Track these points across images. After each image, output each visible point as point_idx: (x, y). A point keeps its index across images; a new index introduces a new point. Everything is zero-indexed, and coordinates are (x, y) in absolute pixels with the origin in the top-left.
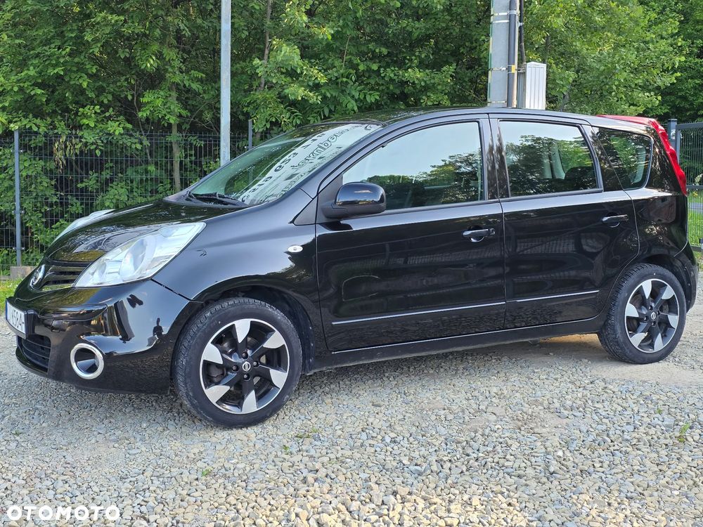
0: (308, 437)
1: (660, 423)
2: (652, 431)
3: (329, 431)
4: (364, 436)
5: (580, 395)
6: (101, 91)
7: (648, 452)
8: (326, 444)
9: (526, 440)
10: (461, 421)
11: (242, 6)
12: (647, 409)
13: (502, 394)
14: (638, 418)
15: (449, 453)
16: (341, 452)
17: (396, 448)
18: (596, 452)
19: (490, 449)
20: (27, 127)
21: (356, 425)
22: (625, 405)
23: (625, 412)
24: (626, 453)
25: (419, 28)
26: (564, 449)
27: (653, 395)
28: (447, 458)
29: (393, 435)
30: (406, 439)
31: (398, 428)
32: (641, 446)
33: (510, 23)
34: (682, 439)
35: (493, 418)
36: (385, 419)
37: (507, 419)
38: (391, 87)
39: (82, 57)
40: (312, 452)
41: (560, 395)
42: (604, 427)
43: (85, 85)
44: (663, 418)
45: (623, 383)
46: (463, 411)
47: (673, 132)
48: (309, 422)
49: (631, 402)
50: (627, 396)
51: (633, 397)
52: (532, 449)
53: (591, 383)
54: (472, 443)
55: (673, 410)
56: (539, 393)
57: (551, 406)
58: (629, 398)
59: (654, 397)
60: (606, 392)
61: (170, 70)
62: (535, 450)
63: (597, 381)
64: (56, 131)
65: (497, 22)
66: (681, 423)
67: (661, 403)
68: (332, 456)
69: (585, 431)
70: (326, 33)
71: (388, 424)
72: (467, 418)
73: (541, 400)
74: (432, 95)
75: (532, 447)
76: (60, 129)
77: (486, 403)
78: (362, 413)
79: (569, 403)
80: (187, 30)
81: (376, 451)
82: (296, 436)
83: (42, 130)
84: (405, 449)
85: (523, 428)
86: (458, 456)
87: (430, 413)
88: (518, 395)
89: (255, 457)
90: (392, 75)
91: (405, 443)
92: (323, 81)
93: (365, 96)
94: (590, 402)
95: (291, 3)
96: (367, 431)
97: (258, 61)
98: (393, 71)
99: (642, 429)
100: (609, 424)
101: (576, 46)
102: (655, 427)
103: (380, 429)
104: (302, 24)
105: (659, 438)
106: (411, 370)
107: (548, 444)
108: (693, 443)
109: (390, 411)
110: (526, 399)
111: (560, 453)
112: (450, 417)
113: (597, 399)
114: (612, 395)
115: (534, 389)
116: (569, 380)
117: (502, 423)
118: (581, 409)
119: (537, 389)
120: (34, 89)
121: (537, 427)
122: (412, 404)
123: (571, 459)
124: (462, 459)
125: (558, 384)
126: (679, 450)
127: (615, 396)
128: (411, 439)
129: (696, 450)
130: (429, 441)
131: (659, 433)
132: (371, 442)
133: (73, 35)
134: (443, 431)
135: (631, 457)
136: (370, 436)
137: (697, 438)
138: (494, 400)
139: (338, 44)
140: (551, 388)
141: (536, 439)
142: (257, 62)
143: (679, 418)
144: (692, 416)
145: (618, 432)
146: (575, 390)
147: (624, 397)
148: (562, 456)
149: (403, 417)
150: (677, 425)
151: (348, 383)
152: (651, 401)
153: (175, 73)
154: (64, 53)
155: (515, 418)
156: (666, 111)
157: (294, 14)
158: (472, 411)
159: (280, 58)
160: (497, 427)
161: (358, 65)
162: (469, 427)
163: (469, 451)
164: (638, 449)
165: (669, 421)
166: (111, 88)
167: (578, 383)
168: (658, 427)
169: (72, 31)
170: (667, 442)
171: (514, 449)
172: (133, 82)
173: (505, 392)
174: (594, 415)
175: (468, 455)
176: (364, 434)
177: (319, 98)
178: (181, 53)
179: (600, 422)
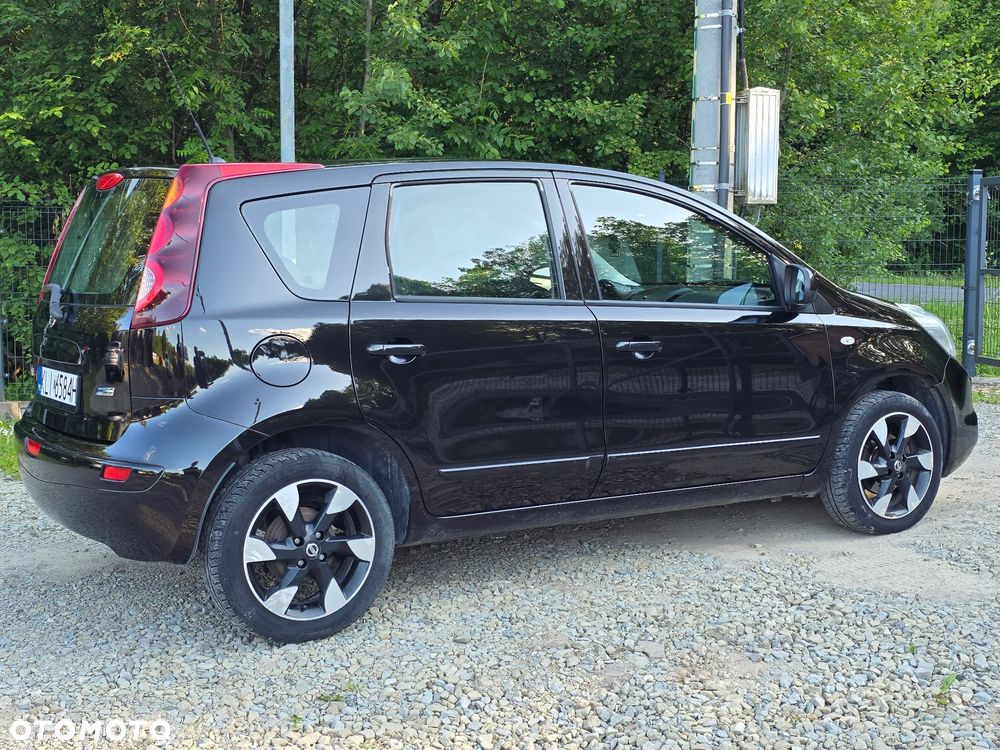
0: (337, 700)
1: (910, 670)
2: (895, 686)
3: (375, 687)
4: (428, 696)
5: (790, 619)
6: (120, 140)
7: (884, 725)
8: (365, 712)
9: (688, 702)
10: (590, 669)
11: (330, 11)
12: (892, 645)
13: (666, 618)
14: (876, 660)
15: (561, 726)
16: (386, 725)
17: (476, 718)
18: (799, 725)
19: (627, 718)
20: (10, 195)
21: (419, 677)
22: (858, 638)
23: (857, 651)
24: (849, 725)
25: (592, 37)
26: (748, 718)
27: (906, 619)
28: (555, 736)
29: (474, 695)
30: (494, 702)
31: (486, 682)
32: (874, 713)
33: (722, 29)
34: (943, 700)
35: (643, 661)
36: (467, 666)
37: (666, 664)
38: (554, 128)
39: (92, 91)
40: (339, 727)
41: (758, 619)
42: (820, 677)
43: (95, 131)
44: (917, 661)
45: (862, 597)
46: (596, 651)
47: (977, 189)
48: (345, 673)
49: (869, 631)
50: (865, 621)
51: (873, 623)
52: (697, 719)
53: (812, 597)
54: (601, 708)
55: (935, 646)
56: (725, 616)
57: (740, 640)
58: (867, 626)
59: (908, 623)
60: (832, 615)
61: (223, 107)
62: (700, 721)
63: (821, 594)
64: (54, 201)
65: (703, 27)
66: (945, 671)
67: (918, 633)
68: (369, 734)
69: (787, 685)
70: (450, 49)
71: (470, 676)
72: (601, 662)
73: (725, 629)
74: (611, 138)
75: (696, 715)
76: (60, 198)
77: (636, 635)
78: (433, 656)
79: (769, 633)
80: (248, 47)
81: (442, 724)
82: (319, 698)
83: (34, 199)
84: (489, 720)
85: (687, 681)
86: (574, 732)
87: (542, 654)
88: (690, 619)
89: (243, 736)
90: (552, 110)
91: (493, 710)
92: (446, 120)
93: (513, 141)
94: (803, 632)
95: (396, 3)
96: (435, 688)
97: (348, 91)
98: (555, 103)
99: (880, 683)
100: (828, 672)
101: (831, 62)
102: (901, 678)
103: (455, 684)
104: (412, 36)
105: (905, 698)
106: (532, 575)
107: (723, 709)
108: (961, 706)
109: (478, 652)
110: (701, 627)
111: (740, 727)
112: (573, 661)
113: (815, 626)
114: (841, 619)
115: (719, 609)
116: (777, 592)
117: (656, 670)
118: (787, 645)
119: (724, 608)
120: (18, 140)
121: (711, 677)
122: (517, 637)
123: (756, 737)
124: (580, 738)
125: (758, 600)
126: (936, 721)
127: (845, 621)
128: (504, 702)
129: (964, 719)
130: (532, 704)
131: (906, 688)
132: (438, 707)
133: (77, 59)
134: (557, 685)
135: (854, 733)
136: (437, 697)
137: (968, 696)
138: (650, 629)
139: (472, 64)
140: (747, 606)
141: (705, 698)
142: (345, 92)
143: (943, 660)
144: (964, 658)
145: (840, 687)
146: (783, 610)
147: (859, 623)
148: (742, 731)
149: (496, 662)
150: (939, 673)
151: (425, 599)
152: (902, 629)
153: (230, 112)
154: (63, 84)
155: (679, 660)
156: (987, 153)
157: (400, 21)
158: (611, 649)
159: (379, 86)
160: (646, 678)
161: (503, 95)
162: (601, 679)
163: (594, 722)
164: (870, 719)
165: (926, 667)
166: (137, 136)
167: (790, 598)
168: (906, 677)
169: (76, 52)
170: (917, 704)
171: (667, 719)
172: (168, 126)
173: (671, 614)
174: (807, 655)
175: (591, 731)
176: (429, 693)
177: (441, 146)
178: (240, 81)
179: (814, 669)
